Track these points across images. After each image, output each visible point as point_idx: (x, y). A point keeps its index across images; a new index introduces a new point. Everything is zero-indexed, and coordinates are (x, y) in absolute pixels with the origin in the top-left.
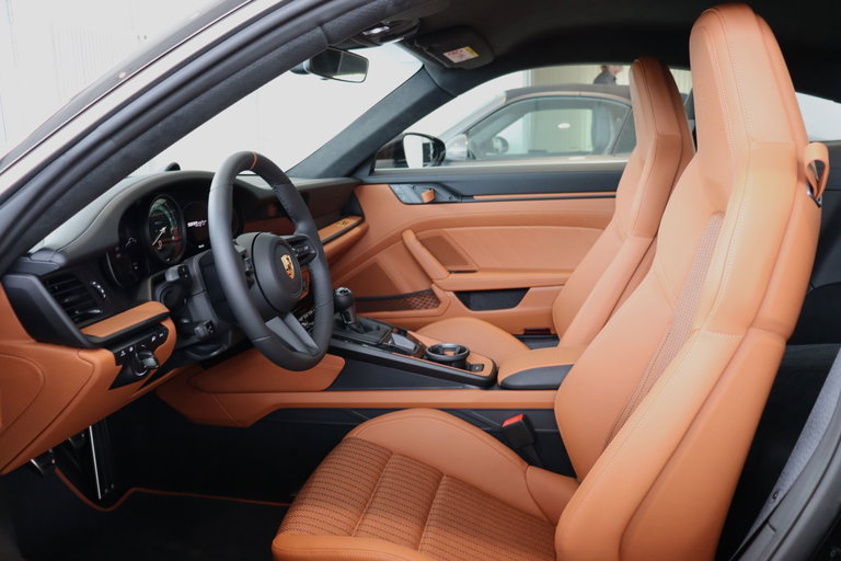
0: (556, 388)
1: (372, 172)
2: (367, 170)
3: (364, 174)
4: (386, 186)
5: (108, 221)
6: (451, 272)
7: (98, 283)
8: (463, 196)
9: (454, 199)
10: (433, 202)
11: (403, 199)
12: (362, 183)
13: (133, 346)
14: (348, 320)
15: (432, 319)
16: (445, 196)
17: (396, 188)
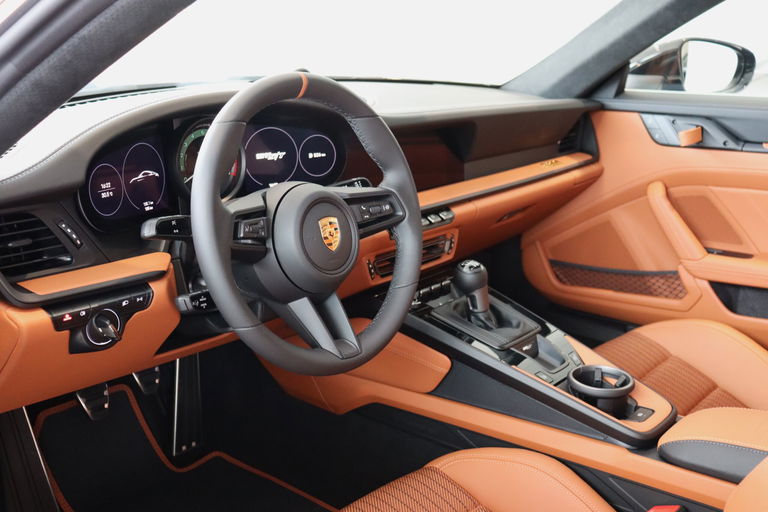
0: (735, 480)
1: (620, 92)
2: (612, 90)
3: (607, 97)
4: (636, 115)
5: (72, 155)
6: (710, 251)
7: (68, 226)
8: (746, 142)
9: (731, 144)
10: (700, 145)
11: (657, 137)
12: (603, 108)
13: (85, 310)
14: (475, 306)
15: (671, 313)
16: (717, 137)
17: (649, 119)
